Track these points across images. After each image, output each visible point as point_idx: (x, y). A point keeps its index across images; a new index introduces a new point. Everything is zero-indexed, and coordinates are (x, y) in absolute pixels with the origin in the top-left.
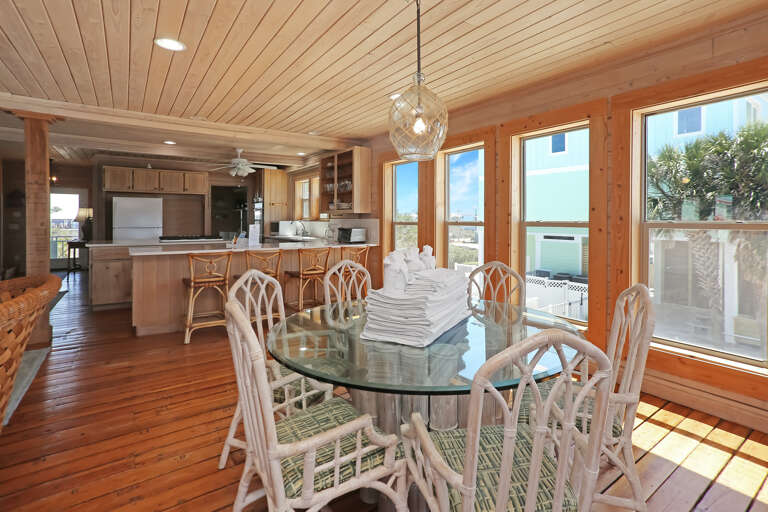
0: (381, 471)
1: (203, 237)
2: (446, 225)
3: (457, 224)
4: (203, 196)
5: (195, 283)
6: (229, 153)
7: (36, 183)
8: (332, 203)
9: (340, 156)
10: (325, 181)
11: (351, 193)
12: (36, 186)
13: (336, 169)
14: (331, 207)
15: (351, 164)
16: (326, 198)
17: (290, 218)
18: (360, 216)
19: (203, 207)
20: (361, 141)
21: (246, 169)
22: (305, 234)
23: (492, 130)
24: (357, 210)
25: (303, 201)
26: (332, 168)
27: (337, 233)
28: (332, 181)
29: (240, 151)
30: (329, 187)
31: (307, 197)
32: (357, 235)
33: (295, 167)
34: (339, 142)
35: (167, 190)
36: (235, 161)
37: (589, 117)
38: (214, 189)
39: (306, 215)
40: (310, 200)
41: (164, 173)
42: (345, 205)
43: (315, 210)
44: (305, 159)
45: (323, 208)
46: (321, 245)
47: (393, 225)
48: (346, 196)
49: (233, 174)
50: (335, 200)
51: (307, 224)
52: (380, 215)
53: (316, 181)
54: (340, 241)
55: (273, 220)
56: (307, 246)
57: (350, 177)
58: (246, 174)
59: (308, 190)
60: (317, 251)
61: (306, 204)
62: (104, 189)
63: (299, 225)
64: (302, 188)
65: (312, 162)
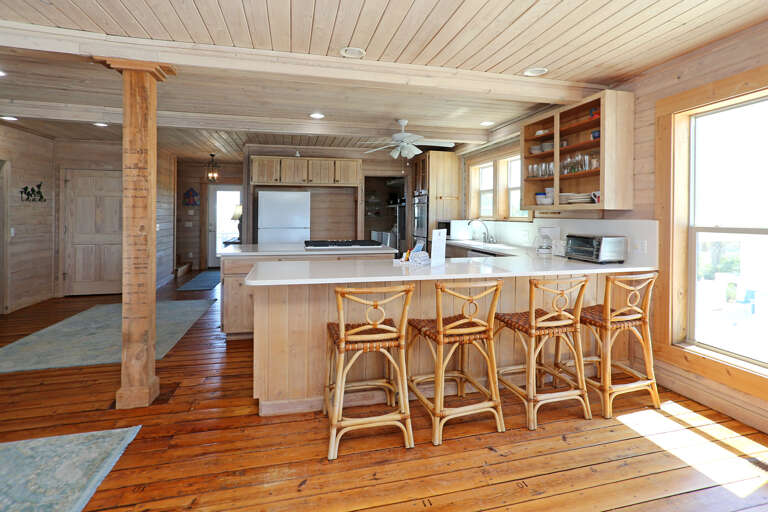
1: (355, 242)
4: (356, 188)
5: (347, 342)
7: (136, 166)
9: (567, 114)
11: (595, 175)
12: (135, 172)
13: (557, 138)
14: (547, 200)
17: (463, 216)
18: (619, 214)
19: (356, 202)
21: (411, 148)
22: (487, 239)
24: (609, 204)
25: (480, 193)
28: (547, 158)
29: (404, 123)
30: (542, 168)
34: (571, 88)
35: (316, 182)
36: (398, 136)
38: (368, 179)
39: (487, 213)
40: (495, 191)
41: (312, 161)
42: (579, 197)
44: (489, 132)
47: (691, 232)
48: (586, 180)
49: (395, 155)
50: (556, 189)
51: (491, 225)
55: (440, 218)
58: (410, 156)
59: (491, 177)
61: (487, 197)
62: (252, 183)
63: (478, 227)
64: (481, 176)
65: (501, 136)
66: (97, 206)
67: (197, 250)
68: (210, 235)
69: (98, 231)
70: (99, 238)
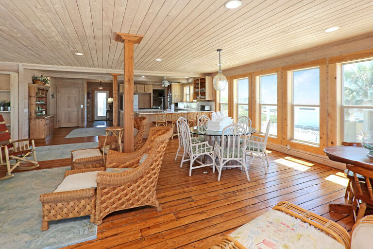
0: (210, 153)
2: (237, 105)
3: (241, 104)
4: (150, 94)
5: (157, 123)
6: (162, 79)
8: (198, 96)
9: (201, 79)
10: (195, 88)
11: (205, 93)
13: (200, 84)
14: (198, 98)
15: (205, 82)
16: (196, 94)
17: (182, 101)
18: (208, 101)
20: (209, 74)
21: (167, 84)
22: (188, 107)
23: (251, 74)
24: (207, 99)
25: (186, 94)
26: (198, 83)
27: (200, 107)
28: (198, 88)
29: (165, 78)
30: (197, 90)
31: (188, 93)
32: (207, 108)
33: (184, 82)
35: (139, 92)
36: (163, 81)
37: (277, 72)
38: (154, 90)
39: (188, 100)
40: (189, 94)
41: (138, 85)
42: (203, 97)
43: (191, 99)
44: (188, 79)
45: (195, 98)
46: (194, 111)
47: (220, 104)
48: (203, 94)
49: (163, 86)
50: (199, 95)
51: (188, 104)
52: (215, 100)
53: (192, 88)
54: (201, 110)
55: (176, 102)
56: (189, 112)
57: (205, 87)
58: (167, 86)
59: (189, 91)
60: (193, 113)
61: (188, 96)
62: (120, 92)
63: (185, 104)
64: (186, 90)
65: (190, 81)
66: (68, 99)
67: (91, 114)
68: (95, 108)
69: (68, 107)
70: (70, 109)
